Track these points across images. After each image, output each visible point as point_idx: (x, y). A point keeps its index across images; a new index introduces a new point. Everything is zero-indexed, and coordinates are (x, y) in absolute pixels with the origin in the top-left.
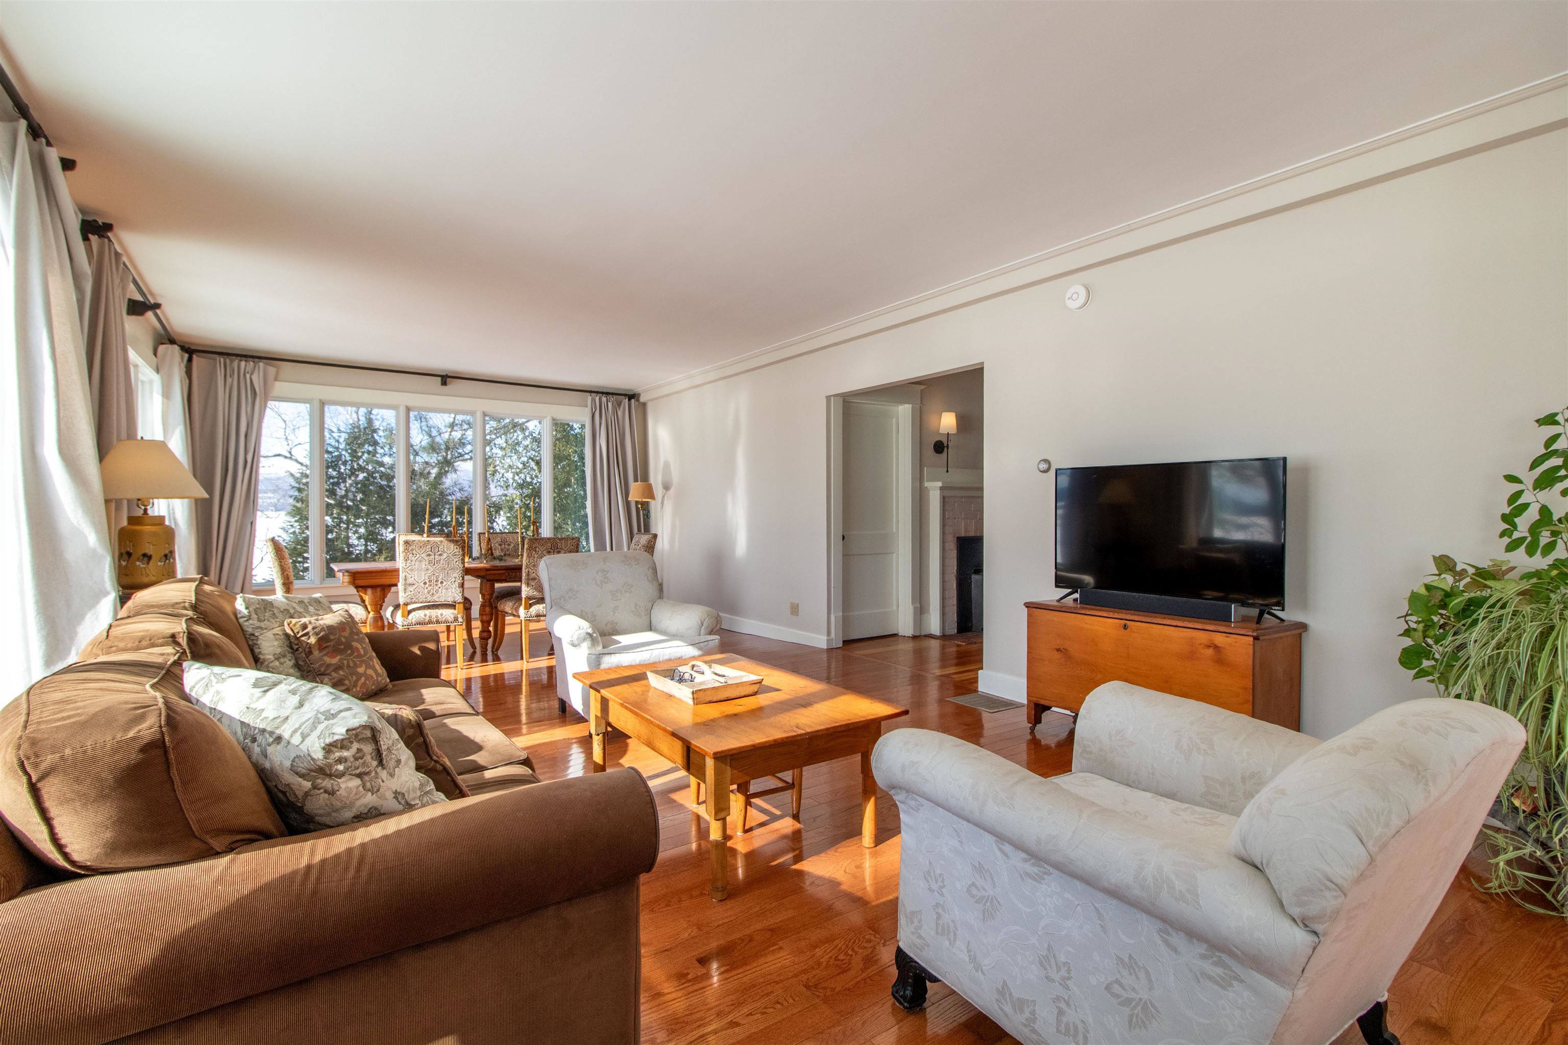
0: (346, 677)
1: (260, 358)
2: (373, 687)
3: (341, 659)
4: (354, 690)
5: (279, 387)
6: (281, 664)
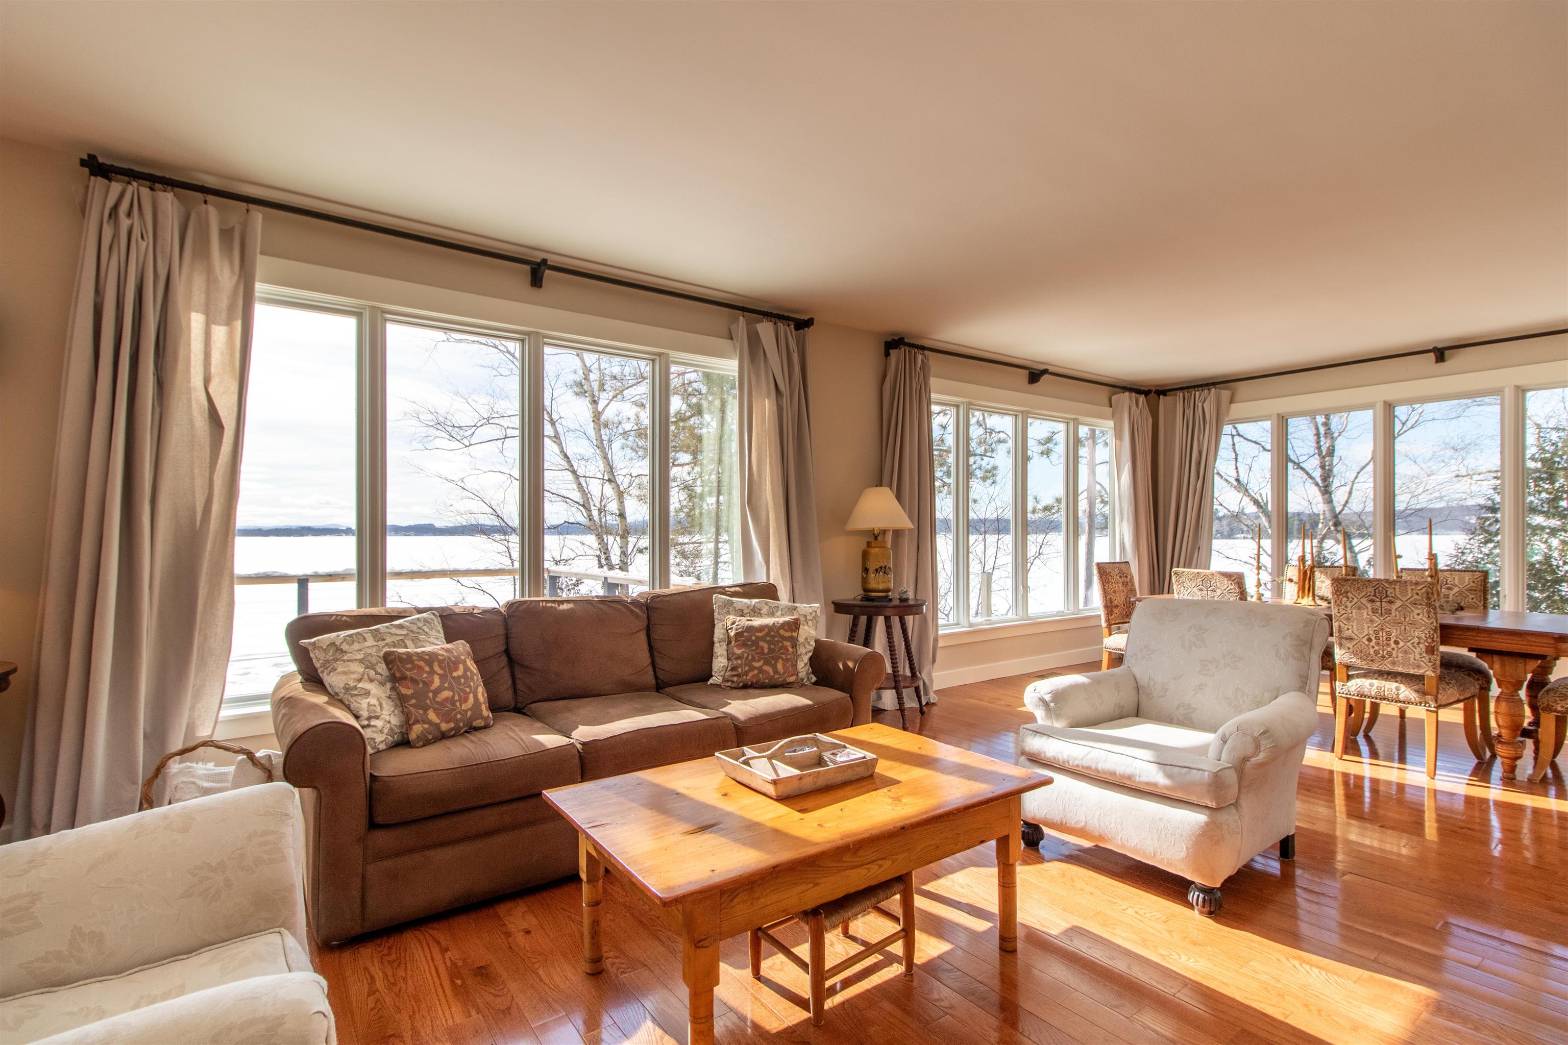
0: (740, 666)
1: (1214, 384)
2: (767, 681)
3: (743, 652)
4: (745, 677)
5: (1237, 409)
6: (720, 646)
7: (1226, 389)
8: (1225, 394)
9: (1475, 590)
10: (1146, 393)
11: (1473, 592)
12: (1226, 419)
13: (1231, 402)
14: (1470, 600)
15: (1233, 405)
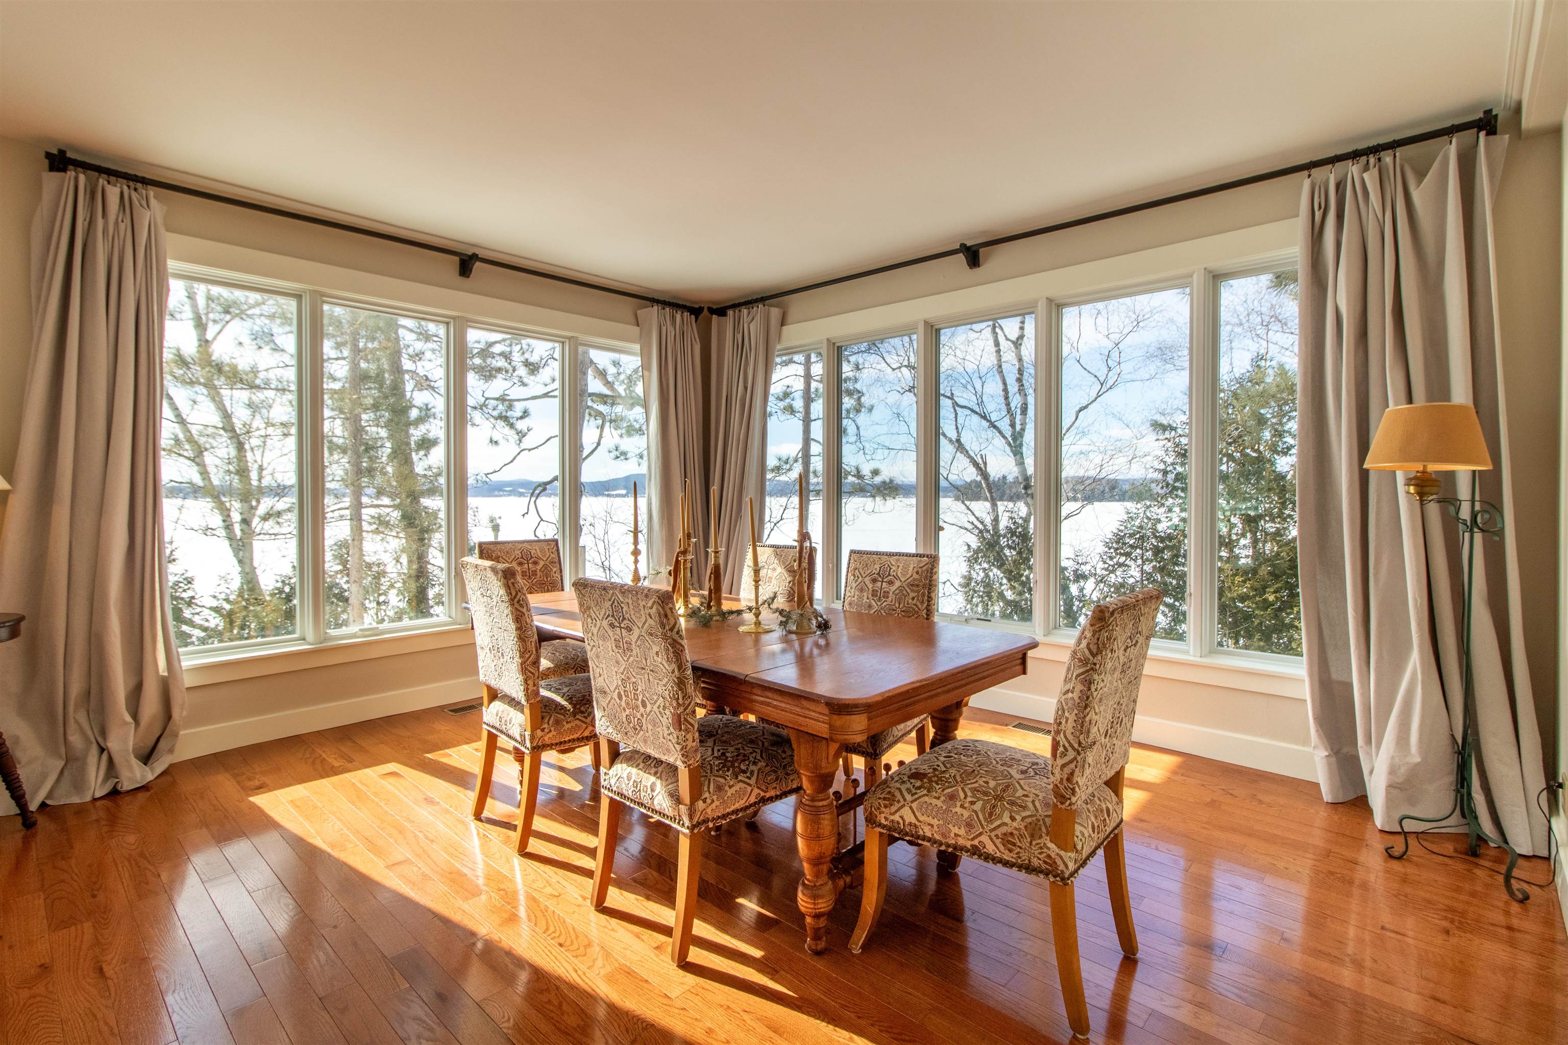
5: (786, 335)
7: (777, 306)
8: (775, 313)
9: (918, 586)
10: (695, 311)
11: (915, 588)
12: (778, 347)
13: (782, 324)
14: (910, 601)
15: (784, 327)
